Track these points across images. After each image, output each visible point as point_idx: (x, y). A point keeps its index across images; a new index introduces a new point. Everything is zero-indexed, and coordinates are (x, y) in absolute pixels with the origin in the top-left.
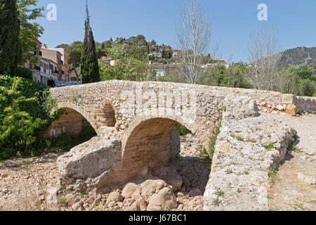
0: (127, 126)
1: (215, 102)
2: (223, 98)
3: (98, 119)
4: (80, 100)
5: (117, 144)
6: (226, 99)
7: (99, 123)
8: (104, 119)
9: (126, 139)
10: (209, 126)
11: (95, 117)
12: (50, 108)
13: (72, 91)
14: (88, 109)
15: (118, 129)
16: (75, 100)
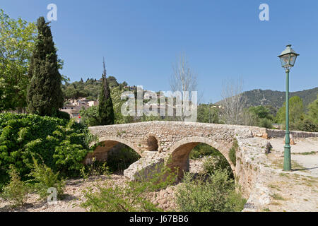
0: (169, 149)
1: (229, 132)
2: (234, 130)
3: (142, 146)
4: (124, 134)
5: (162, 161)
7: (143, 149)
8: (147, 147)
10: (226, 145)
11: (140, 145)
12: (90, 142)
13: (116, 129)
14: (132, 141)
15: (160, 152)
16: (119, 135)
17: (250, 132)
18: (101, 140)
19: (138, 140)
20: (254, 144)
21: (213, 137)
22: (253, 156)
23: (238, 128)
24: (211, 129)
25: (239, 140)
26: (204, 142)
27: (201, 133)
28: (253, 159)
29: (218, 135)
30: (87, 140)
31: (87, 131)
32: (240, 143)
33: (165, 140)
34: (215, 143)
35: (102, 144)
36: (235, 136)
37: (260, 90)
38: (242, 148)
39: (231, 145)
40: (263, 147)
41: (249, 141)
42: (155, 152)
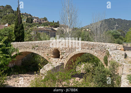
0: (67, 57)
1: (104, 47)
2: (106, 46)
3: (49, 55)
4: (37, 48)
5: (63, 64)
6: (107, 46)
7: (50, 57)
8: (53, 55)
9: (66, 62)
10: (102, 54)
11: (48, 55)
12: (12, 53)
13: (31, 44)
14: (43, 52)
15: (61, 59)
16: (33, 48)
17: (115, 47)
18: (20, 51)
19: (47, 51)
20: (118, 54)
21: (95, 50)
22: (118, 59)
23: (109, 45)
24: (93, 45)
25: (109, 51)
26: (89, 52)
27: (87, 47)
28: (119, 61)
29: (97, 49)
30: (10, 51)
31: (11, 46)
32: (110, 53)
33: (65, 51)
34: (96, 53)
35: (20, 54)
36: (107, 49)
37: (114, 19)
38: (112, 55)
39: (105, 54)
40: (123, 55)
41: (115, 52)
42: (58, 59)
